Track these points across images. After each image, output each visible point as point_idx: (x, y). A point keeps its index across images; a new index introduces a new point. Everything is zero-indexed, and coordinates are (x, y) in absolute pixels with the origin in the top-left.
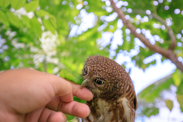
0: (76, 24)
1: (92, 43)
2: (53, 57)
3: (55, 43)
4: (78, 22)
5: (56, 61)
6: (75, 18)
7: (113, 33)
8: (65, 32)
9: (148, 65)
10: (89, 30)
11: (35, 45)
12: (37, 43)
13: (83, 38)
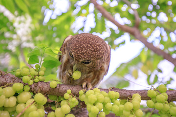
0: (50, 9)
1: (66, 27)
2: (28, 41)
3: (30, 27)
4: (51, 6)
5: (31, 45)
6: (48, 2)
7: (86, 17)
8: (40, 17)
9: (118, 46)
10: (63, 14)
11: (9, 30)
12: (11, 28)
13: (57, 22)
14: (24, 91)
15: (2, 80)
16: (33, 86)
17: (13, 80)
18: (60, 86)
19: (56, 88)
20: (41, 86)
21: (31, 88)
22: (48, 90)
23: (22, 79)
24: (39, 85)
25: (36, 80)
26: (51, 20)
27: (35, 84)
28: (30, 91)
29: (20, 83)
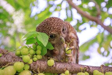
2: (22, 28)
14: (24, 70)
15: (4, 59)
16: (32, 65)
17: (14, 59)
18: (56, 65)
19: (53, 66)
20: (39, 65)
21: (30, 67)
22: (45, 68)
23: (22, 58)
24: (38, 63)
25: (35, 59)
26: (37, 14)
27: (34, 63)
28: (30, 69)
29: (21, 62)
